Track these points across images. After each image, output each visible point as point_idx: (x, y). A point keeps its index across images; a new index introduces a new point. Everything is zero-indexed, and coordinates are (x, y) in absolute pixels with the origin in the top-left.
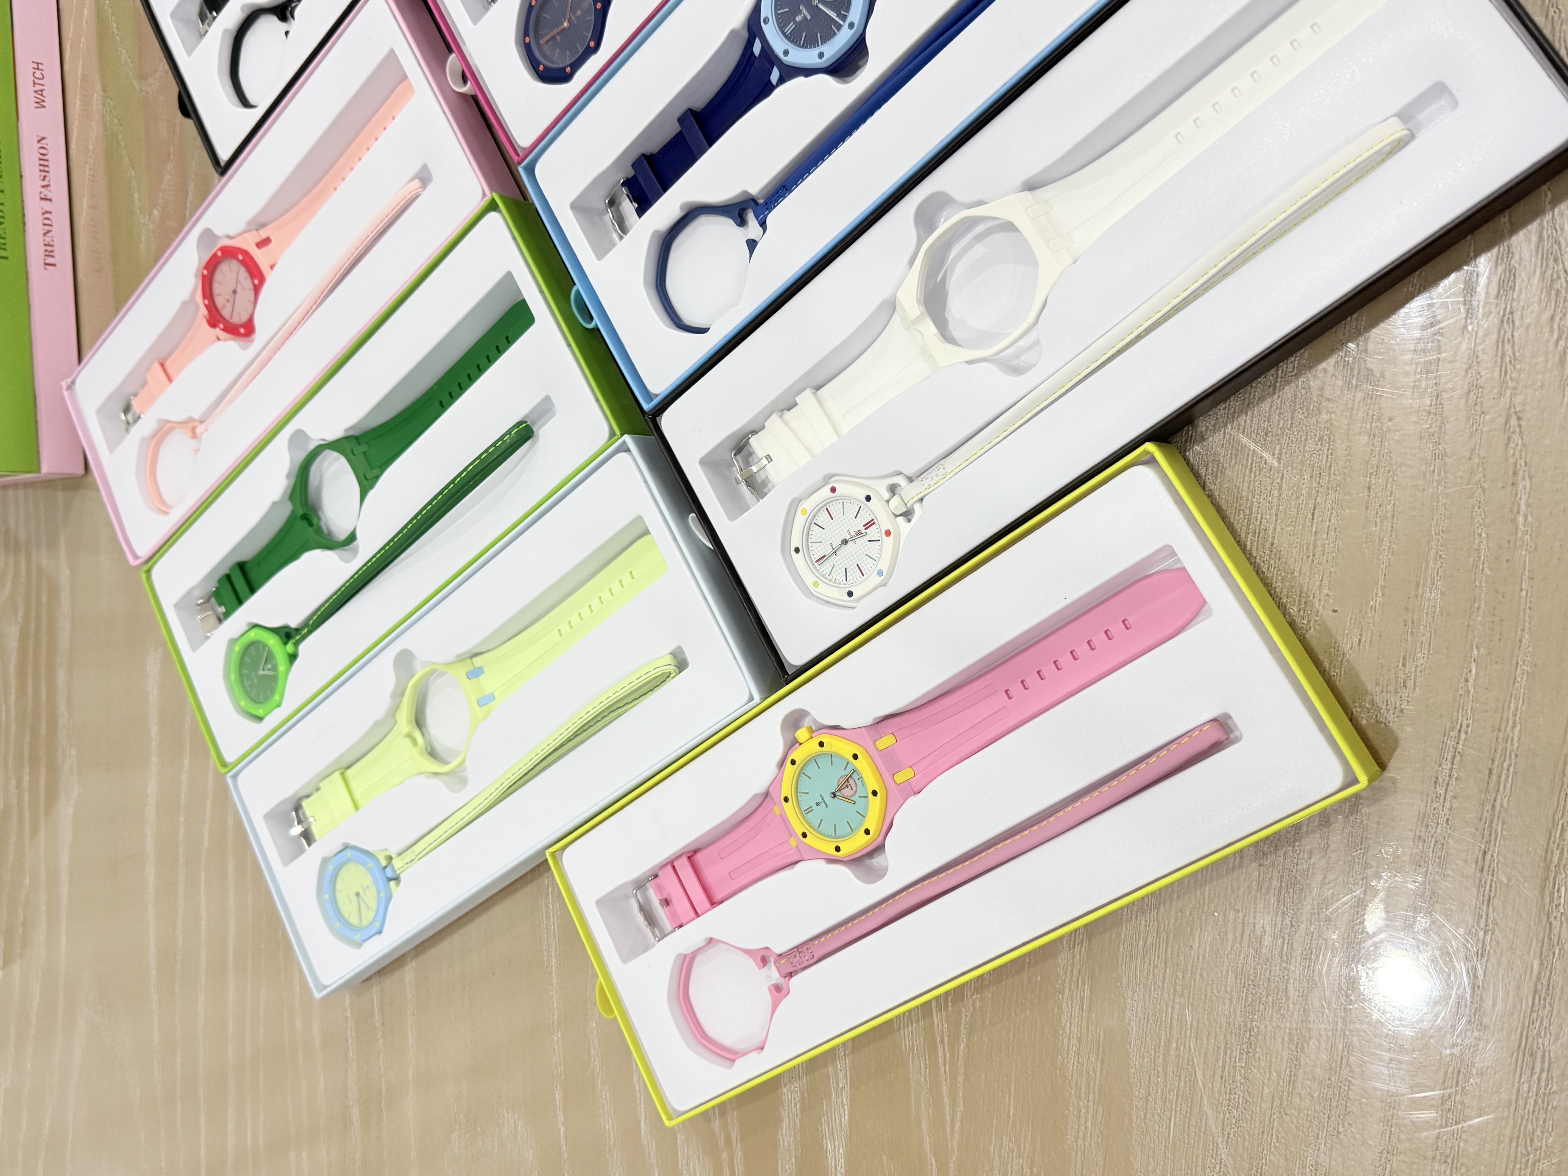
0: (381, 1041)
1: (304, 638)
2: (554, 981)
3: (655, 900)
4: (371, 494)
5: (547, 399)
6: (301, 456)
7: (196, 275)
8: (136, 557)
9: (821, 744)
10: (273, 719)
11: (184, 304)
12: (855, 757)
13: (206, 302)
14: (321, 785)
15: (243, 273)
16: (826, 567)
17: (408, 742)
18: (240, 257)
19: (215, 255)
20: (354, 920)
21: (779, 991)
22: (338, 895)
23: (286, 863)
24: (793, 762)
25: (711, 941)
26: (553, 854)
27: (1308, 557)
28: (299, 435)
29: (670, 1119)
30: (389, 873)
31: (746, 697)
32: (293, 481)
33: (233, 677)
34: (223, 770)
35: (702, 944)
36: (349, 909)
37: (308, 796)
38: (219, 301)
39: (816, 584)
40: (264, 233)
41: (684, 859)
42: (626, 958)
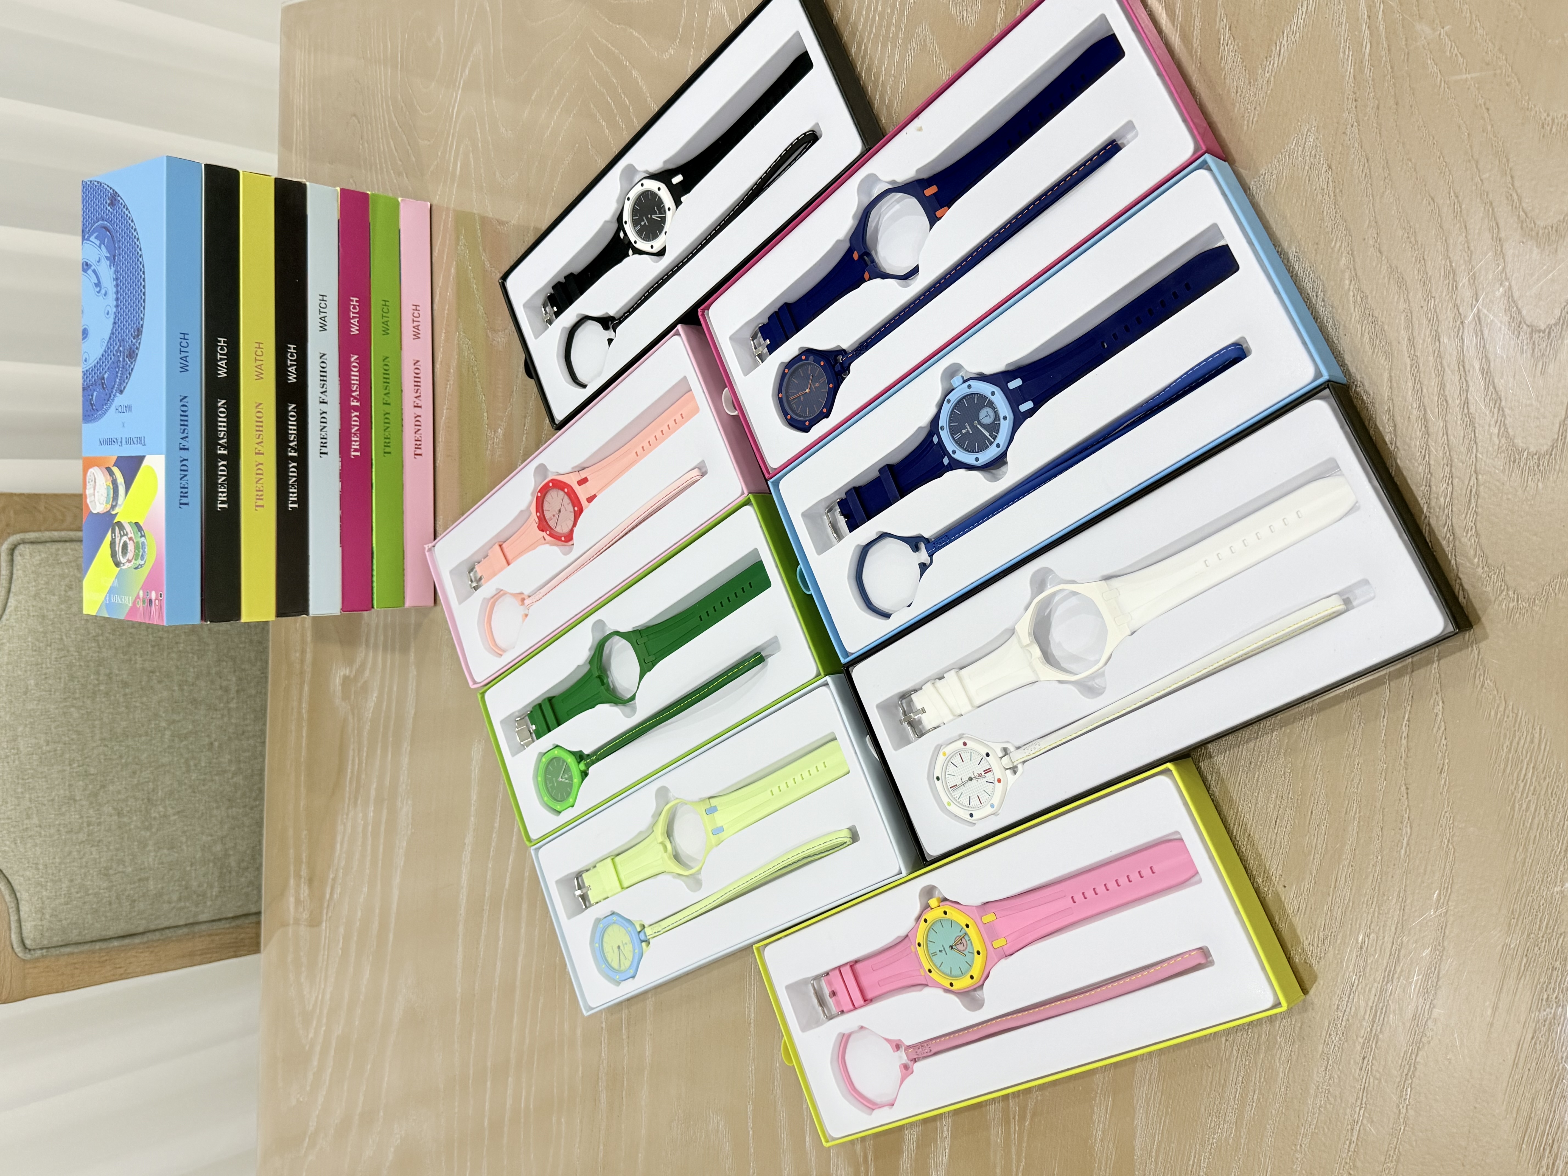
0: (626, 1048)
1: (593, 763)
2: (752, 1029)
3: (827, 991)
4: (648, 675)
5: (776, 637)
6: (600, 636)
7: (532, 494)
8: (475, 682)
9: (945, 913)
10: (568, 815)
11: (522, 511)
12: (967, 926)
13: (538, 514)
14: (597, 865)
15: (567, 500)
16: (957, 793)
17: (661, 848)
18: (566, 490)
19: (547, 484)
20: (615, 965)
21: (906, 1067)
22: (605, 945)
23: (569, 917)
24: (926, 921)
25: (862, 1027)
26: (758, 948)
27: (1271, 848)
28: (600, 624)
29: (827, 1141)
30: (643, 938)
31: (896, 871)
32: (593, 652)
33: (539, 779)
34: (527, 843)
35: (857, 1029)
36: (612, 957)
37: (587, 871)
38: (547, 515)
39: (949, 804)
40: (583, 474)
41: (848, 967)
42: (804, 1029)
